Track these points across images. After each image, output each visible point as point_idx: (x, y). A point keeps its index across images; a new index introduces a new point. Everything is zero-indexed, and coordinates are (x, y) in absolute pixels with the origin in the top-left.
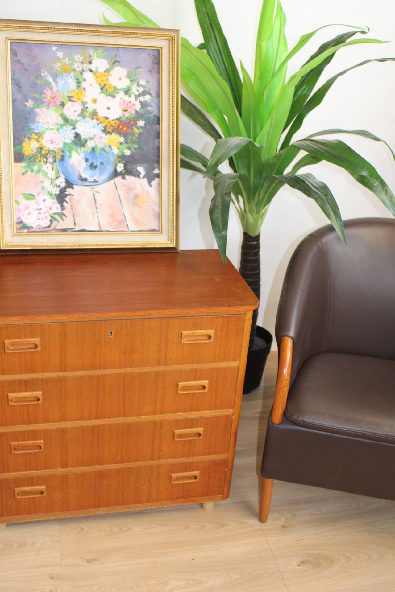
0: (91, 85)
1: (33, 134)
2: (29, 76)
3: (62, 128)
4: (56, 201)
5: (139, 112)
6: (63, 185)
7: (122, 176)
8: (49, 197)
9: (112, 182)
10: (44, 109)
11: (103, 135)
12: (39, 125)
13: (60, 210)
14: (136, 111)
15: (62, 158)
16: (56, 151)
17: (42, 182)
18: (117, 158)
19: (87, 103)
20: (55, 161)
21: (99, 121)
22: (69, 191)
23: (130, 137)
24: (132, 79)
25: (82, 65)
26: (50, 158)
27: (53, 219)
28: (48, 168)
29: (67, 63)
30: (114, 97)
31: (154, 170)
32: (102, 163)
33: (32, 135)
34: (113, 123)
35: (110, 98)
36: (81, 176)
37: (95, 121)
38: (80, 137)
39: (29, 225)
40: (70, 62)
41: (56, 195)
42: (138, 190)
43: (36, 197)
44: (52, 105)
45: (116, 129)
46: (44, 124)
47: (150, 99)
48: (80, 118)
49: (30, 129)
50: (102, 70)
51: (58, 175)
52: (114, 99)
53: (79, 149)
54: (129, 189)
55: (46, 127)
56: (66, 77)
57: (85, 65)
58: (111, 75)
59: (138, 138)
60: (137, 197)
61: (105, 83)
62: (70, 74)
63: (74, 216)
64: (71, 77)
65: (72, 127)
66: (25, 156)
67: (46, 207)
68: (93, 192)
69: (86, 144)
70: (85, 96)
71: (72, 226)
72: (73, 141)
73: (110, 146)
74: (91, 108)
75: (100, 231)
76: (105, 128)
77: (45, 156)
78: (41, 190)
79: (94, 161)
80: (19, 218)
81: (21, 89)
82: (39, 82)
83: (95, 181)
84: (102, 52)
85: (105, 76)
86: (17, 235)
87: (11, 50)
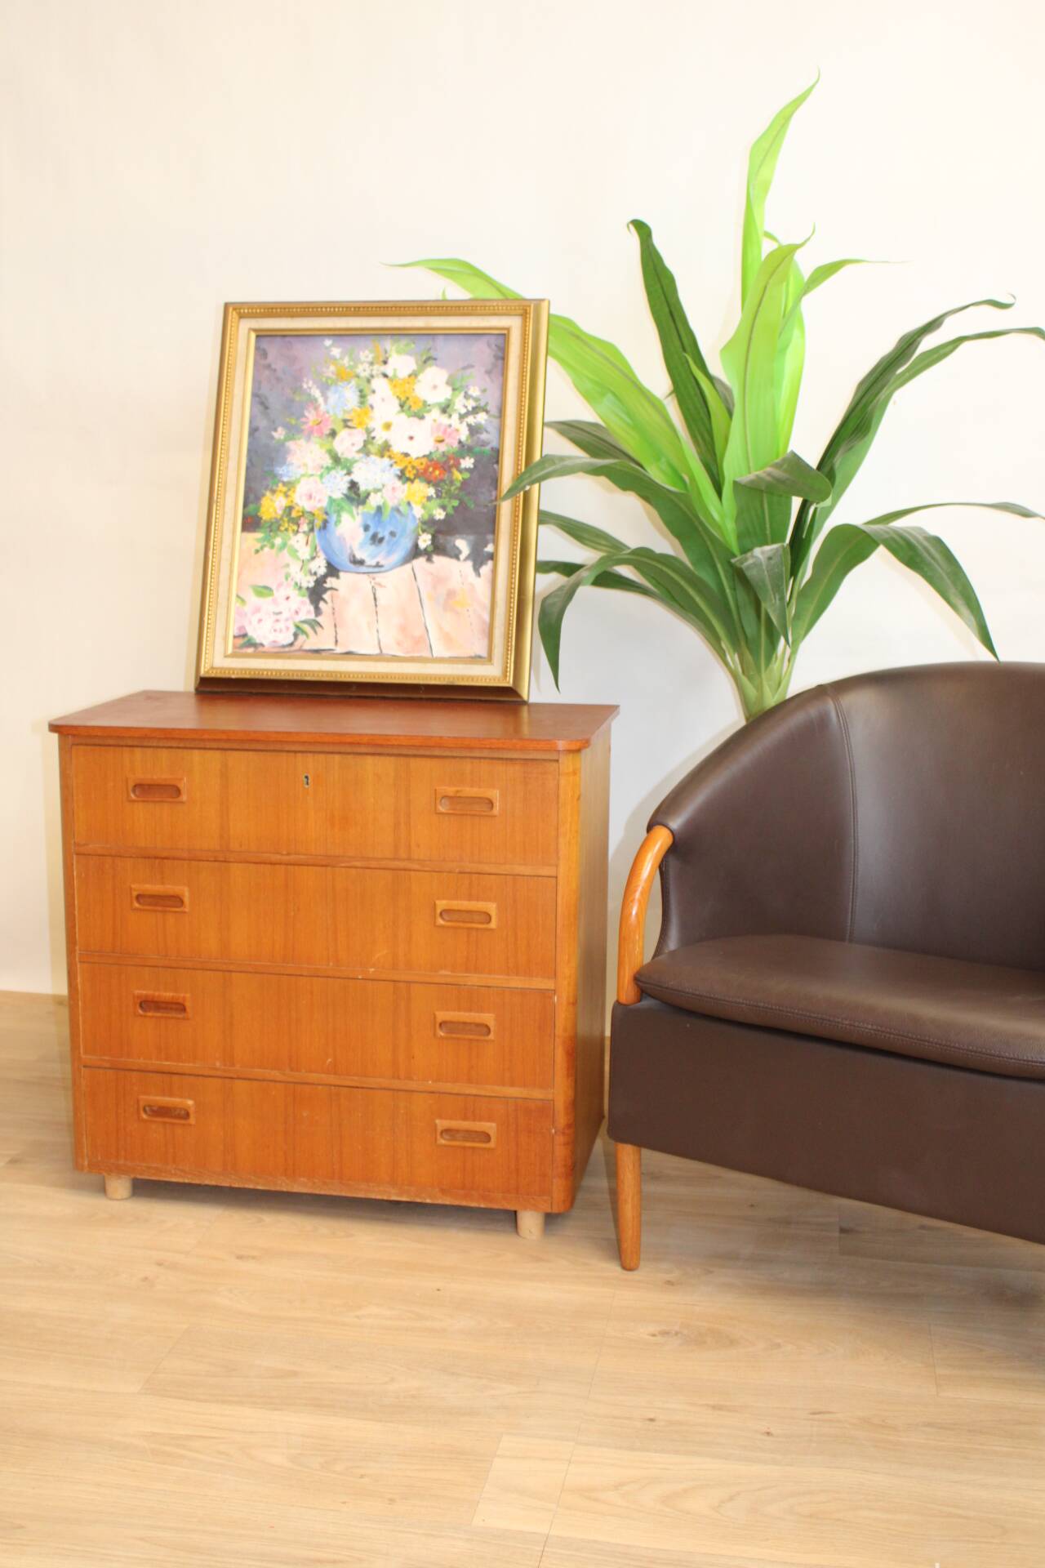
0: (383, 400)
1: (280, 485)
2: (283, 389)
3: (328, 473)
4: (307, 600)
5: (465, 443)
6: (322, 571)
7: (426, 557)
8: (297, 592)
9: (408, 567)
10: (302, 442)
11: (399, 483)
12: (291, 468)
13: (312, 616)
14: (460, 442)
15: (325, 523)
16: (316, 513)
17: (288, 565)
18: (420, 524)
19: (374, 430)
20: (312, 530)
21: (393, 461)
22: (331, 582)
23: (446, 487)
24: (455, 387)
25: (371, 368)
26: (303, 523)
27: (299, 632)
28: (299, 543)
29: (347, 365)
30: (422, 418)
31: (486, 546)
32: (392, 534)
33: (277, 486)
34: (416, 464)
35: (416, 420)
36: (354, 556)
37: (386, 460)
38: (358, 489)
39: (258, 641)
40: (352, 363)
41: (308, 588)
42: (455, 583)
43: (274, 592)
44: (316, 435)
45: (422, 473)
46: (299, 467)
47: (486, 420)
48: (361, 455)
49: (274, 476)
50: (403, 373)
51: (315, 554)
52: (422, 422)
53: (354, 509)
54: (438, 580)
55: (303, 472)
56: (343, 387)
57: (375, 367)
58: (419, 381)
59: (460, 489)
60: (451, 594)
61: (408, 395)
62: (350, 382)
63: (335, 626)
64: (351, 387)
65: (345, 472)
66: (262, 522)
67: (290, 610)
68: (373, 584)
69: (368, 501)
70: (372, 418)
71: (331, 646)
72: (345, 495)
73: (409, 504)
74: (381, 438)
75: (380, 657)
76: (403, 472)
77: (296, 522)
78: (284, 580)
79: (379, 530)
80: (242, 628)
81: (268, 411)
82: (297, 398)
83: (378, 565)
84: (407, 345)
85: (408, 383)
86: (234, 655)
87: (257, 348)
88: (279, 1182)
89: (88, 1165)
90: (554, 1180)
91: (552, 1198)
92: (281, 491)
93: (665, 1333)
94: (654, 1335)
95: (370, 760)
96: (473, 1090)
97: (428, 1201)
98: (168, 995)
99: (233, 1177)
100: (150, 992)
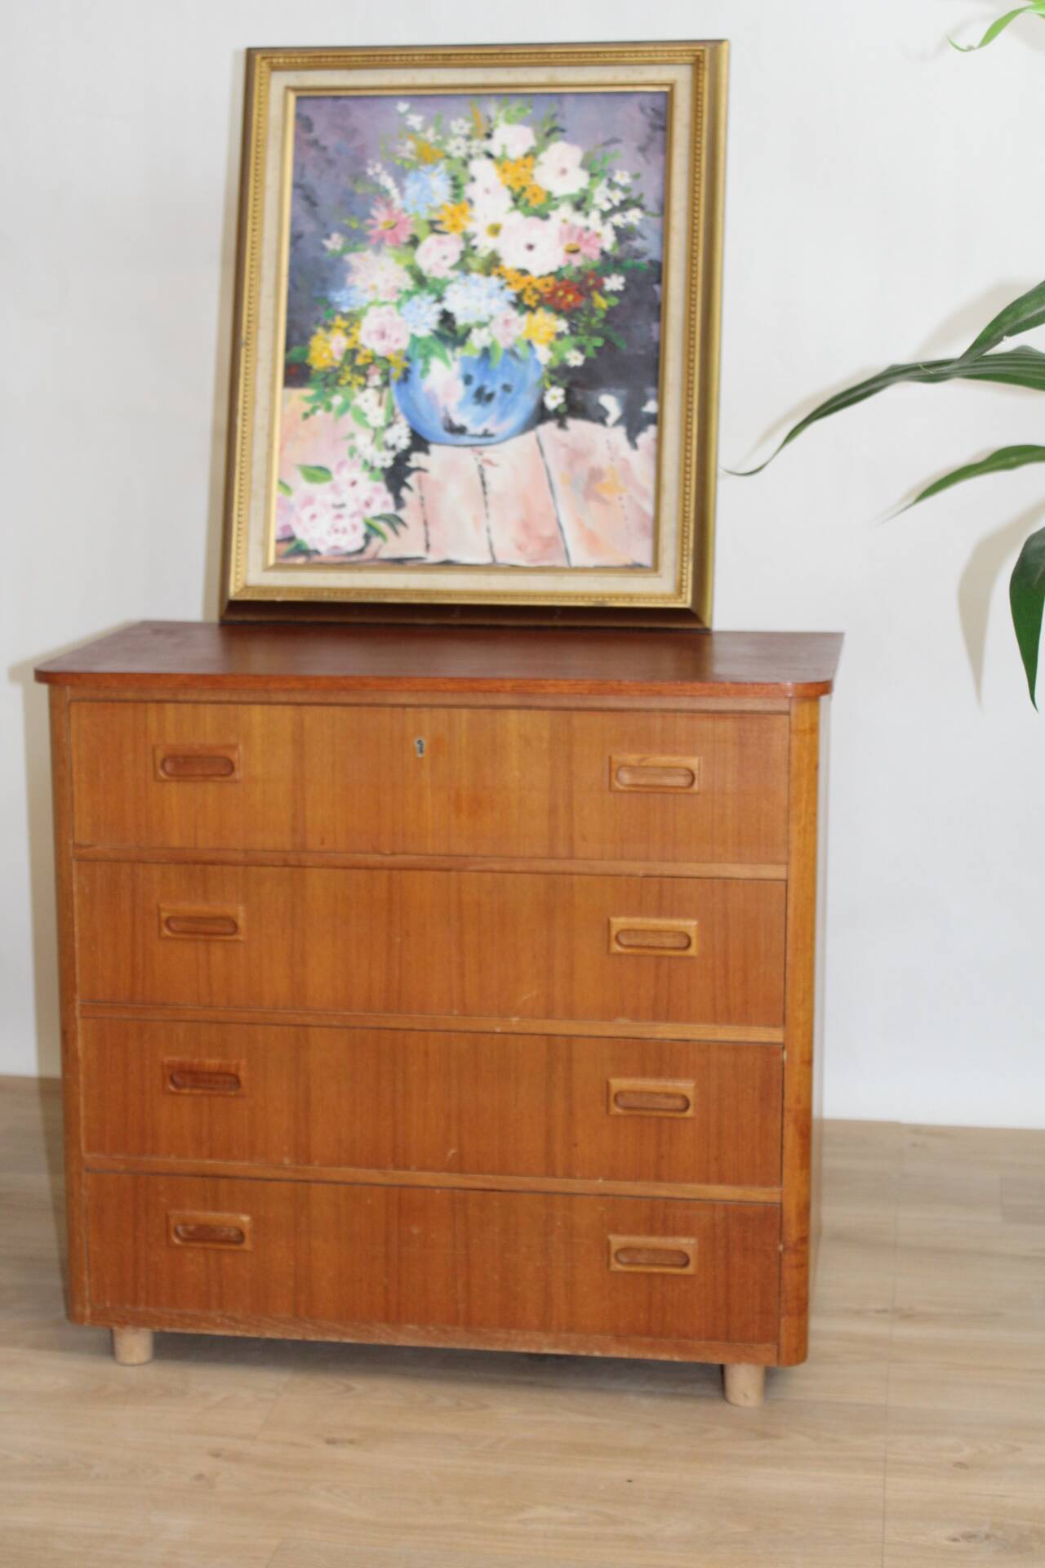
0: (487, 191)
1: (338, 318)
2: (337, 176)
3: (409, 300)
4: (382, 486)
5: (611, 253)
6: (404, 443)
7: (558, 421)
8: (366, 474)
9: (531, 436)
10: (369, 254)
11: (513, 314)
12: (353, 293)
13: (390, 509)
14: (603, 253)
15: (407, 373)
16: (392, 357)
17: (352, 436)
18: (547, 374)
19: (474, 236)
20: (386, 383)
21: (505, 281)
22: (417, 459)
23: (584, 319)
24: (594, 172)
25: (468, 144)
26: (374, 374)
27: (372, 533)
28: (369, 402)
29: (432, 140)
30: (546, 217)
31: (644, 404)
33: (333, 320)
34: (539, 285)
35: (536, 220)
36: (450, 421)
37: (494, 281)
38: (454, 323)
39: (311, 547)
40: (439, 138)
41: (383, 469)
42: (600, 459)
43: (334, 474)
44: (388, 244)
45: (548, 299)
46: (365, 291)
47: (641, 220)
48: (457, 273)
49: (329, 305)
50: (517, 151)
51: (391, 419)
52: (547, 224)
53: (449, 353)
54: (576, 455)
55: (371, 299)
56: (427, 173)
57: (475, 143)
58: (540, 163)
59: (605, 321)
60: (595, 475)
61: (524, 184)
62: (436, 166)
63: (425, 523)
64: (440, 174)
65: (433, 297)
66: (312, 372)
67: (357, 500)
68: (479, 462)
69: (468, 341)
70: (471, 218)
71: (418, 552)
72: (435, 332)
73: (530, 344)
74: (486, 247)
75: (493, 567)
76: (519, 296)
77: (363, 372)
78: (347, 458)
79: (487, 382)
80: (287, 528)
81: (317, 209)
82: (360, 190)
83: (486, 434)
84: (519, 110)
85: (524, 166)
86: (278, 567)
87: (298, 116)
88: (377, 1331)
89: (93, 1314)
90: (783, 1320)
91: (778, 1344)
92: (339, 327)
93: (969, 1537)
94: (955, 1540)
95: (513, 715)
96: (663, 1190)
97: (597, 1354)
98: (213, 1062)
99: (308, 1326)
100: (186, 1058)
